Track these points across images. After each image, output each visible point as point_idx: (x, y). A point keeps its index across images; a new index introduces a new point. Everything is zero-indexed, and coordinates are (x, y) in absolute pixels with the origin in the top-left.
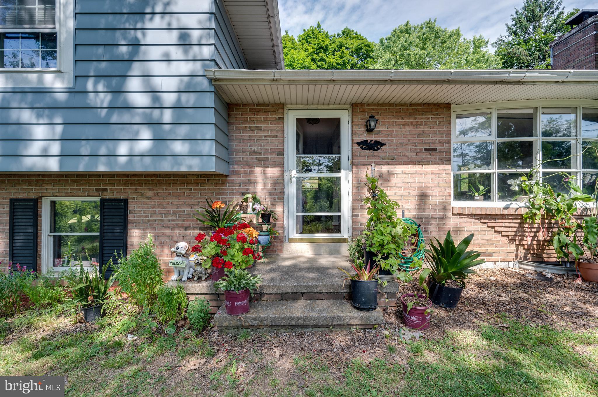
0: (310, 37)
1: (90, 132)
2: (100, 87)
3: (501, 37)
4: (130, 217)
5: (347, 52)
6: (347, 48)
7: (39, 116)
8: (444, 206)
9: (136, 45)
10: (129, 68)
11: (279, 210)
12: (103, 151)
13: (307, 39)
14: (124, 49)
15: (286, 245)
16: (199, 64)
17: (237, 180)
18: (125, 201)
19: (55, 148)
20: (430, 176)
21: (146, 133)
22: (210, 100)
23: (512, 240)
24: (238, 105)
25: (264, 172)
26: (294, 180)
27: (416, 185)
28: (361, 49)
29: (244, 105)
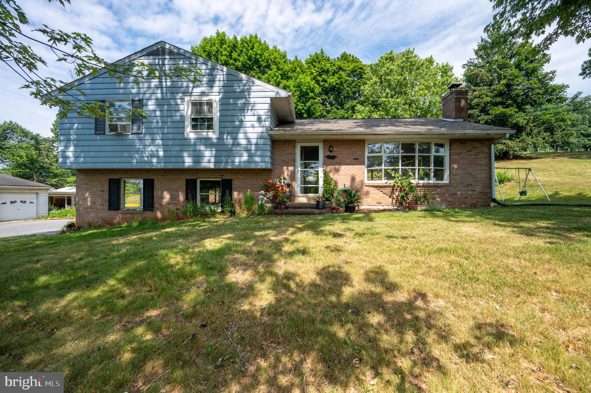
0: (315, 62)
1: (225, 154)
2: (229, 137)
3: (471, 59)
4: (233, 186)
5: (343, 74)
6: (343, 70)
7: (206, 148)
8: (362, 182)
9: (241, 121)
10: (239, 130)
11: (293, 184)
12: (230, 161)
13: (312, 63)
14: (237, 123)
15: (296, 198)
16: (265, 128)
17: (276, 172)
18: (231, 180)
19: (213, 160)
20: (356, 170)
21: (245, 154)
22: (269, 142)
23: (390, 197)
24: (277, 141)
25: (287, 168)
26: (299, 172)
27: (350, 174)
28: (356, 71)
29: (279, 141)
